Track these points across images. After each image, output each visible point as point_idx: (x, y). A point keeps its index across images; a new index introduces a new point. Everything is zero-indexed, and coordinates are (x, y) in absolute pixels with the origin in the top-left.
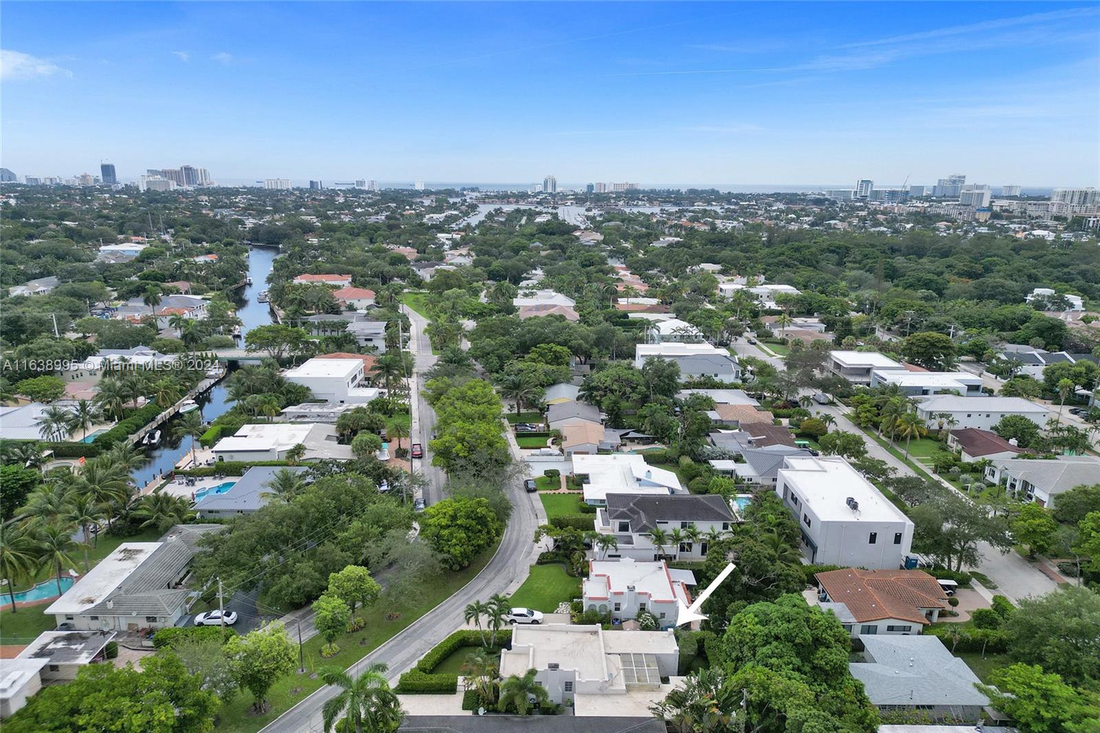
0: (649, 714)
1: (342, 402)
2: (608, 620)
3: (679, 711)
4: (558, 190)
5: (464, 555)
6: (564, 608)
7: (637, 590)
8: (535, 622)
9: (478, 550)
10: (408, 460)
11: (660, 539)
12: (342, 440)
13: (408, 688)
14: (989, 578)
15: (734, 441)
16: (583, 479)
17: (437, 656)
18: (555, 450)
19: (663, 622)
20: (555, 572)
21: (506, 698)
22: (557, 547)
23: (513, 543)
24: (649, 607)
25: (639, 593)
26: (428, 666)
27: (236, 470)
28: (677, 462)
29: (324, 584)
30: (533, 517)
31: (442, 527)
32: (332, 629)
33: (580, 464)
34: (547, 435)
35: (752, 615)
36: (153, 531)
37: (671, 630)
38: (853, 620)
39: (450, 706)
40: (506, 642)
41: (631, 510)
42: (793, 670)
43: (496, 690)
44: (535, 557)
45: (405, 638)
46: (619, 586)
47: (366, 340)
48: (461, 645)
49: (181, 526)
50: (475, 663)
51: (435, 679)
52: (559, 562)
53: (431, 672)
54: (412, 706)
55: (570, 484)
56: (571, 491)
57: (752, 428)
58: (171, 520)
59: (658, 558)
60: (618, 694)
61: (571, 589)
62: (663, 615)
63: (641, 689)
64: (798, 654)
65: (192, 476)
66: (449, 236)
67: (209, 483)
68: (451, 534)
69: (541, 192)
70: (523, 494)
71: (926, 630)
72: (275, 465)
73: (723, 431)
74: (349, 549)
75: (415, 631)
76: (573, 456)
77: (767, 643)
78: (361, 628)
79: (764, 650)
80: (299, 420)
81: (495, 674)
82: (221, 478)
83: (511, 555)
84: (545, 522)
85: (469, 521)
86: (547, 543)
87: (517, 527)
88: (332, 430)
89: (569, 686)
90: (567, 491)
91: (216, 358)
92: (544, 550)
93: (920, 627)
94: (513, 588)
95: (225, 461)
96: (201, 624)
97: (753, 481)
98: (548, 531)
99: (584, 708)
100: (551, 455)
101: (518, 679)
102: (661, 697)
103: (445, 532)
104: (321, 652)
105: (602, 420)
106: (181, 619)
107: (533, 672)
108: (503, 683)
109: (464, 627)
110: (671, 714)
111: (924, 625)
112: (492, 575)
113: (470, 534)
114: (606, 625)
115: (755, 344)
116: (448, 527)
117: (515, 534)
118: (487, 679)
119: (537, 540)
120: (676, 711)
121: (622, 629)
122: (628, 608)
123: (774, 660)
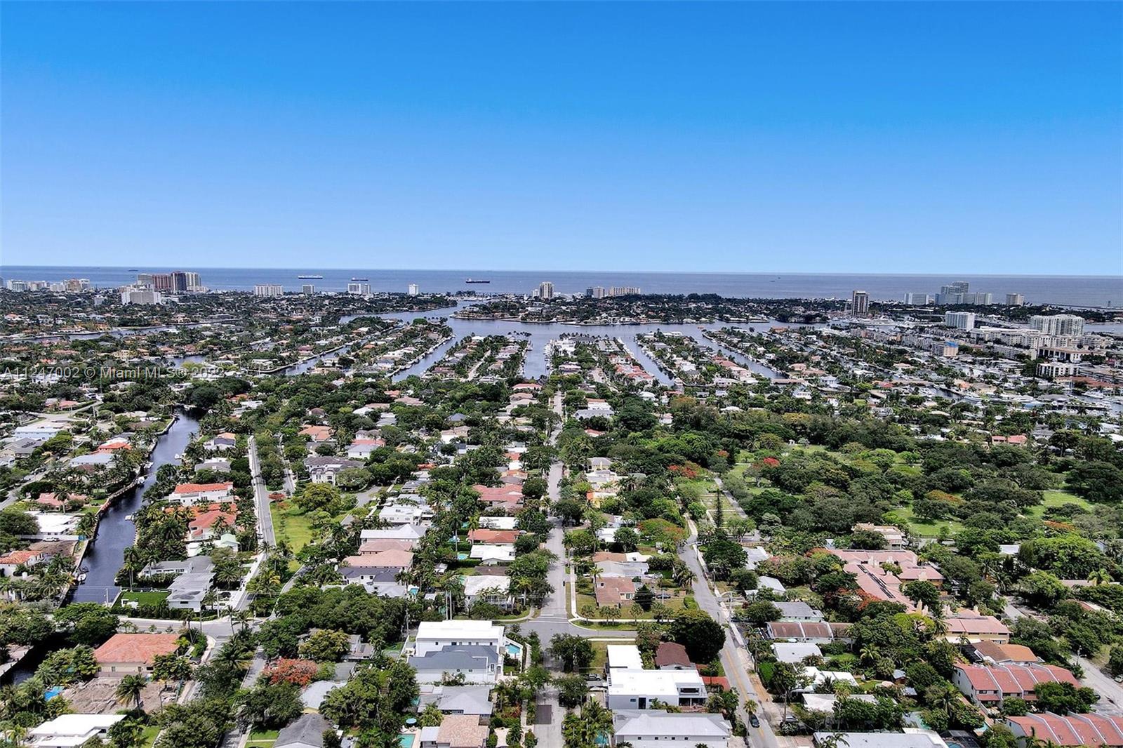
47: (182, 603)
69: (536, 299)
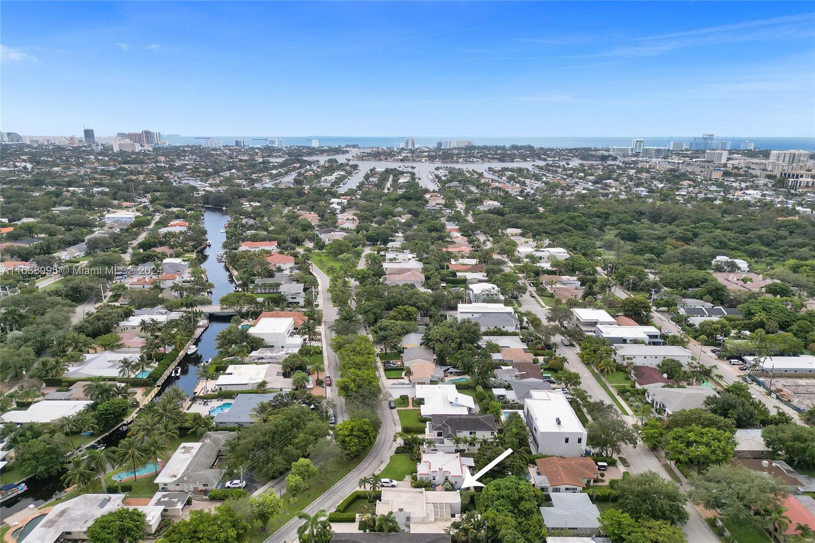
0: (443, 532)
1: (283, 347)
2: (428, 485)
3: (457, 531)
4: (416, 146)
5: (357, 451)
6: (408, 478)
7: (443, 470)
8: (393, 486)
9: (365, 447)
10: (323, 387)
11: (457, 441)
12: (286, 375)
13: (333, 520)
14: (628, 461)
15: (508, 375)
16: (420, 402)
17: (346, 504)
18: (406, 380)
19: (456, 486)
20: (403, 458)
21: (379, 525)
22: (406, 444)
23: (382, 441)
24: (450, 479)
25: (445, 472)
26: (342, 509)
27: (230, 395)
28: (475, 389)
29: (289, 467)
30: (393, 424)
31: (346, 436)
32: (295, 490)
33: (420, 391)
34: (402, 370)
35: (493, 486)
36: (195, 436)
37: (458, 491)
38: (548, 485)
39: (352, 528)
40: (378, 497)
41: (443, 425)
42: (509, 512)
43: (374, 521)
44: (394, 449)
45: (329, 494)
46: (435, 468)
47: (292, 298)
48: (356, 499)
49: (209, 433)
50: (364, 508)
51: (345, 515)
52: (406, 452)
53: (343, 512)
54: (337, 528)
55: (414, 403)
56: (415, 408)
57: (519, 366)
58: (203, 429)
59: (457, 451)
60: (430, 523)
61: (411, 468)
62: (456, 483)
63: (441, 520)
64: (512, 504)
65: (206, 399)
66: (339, 201)
67: (215, 403)
68: (350, 440)
69: (403, 149)
70: (388, 410)
71: (584, 490)
72: (251, 393)
73: (503, 367)
74: (299, 448)
75: (334, 491)
76: (416, 386)
77: (499, 499)
78: (307, 489)
79: (497, 502)
80: (260, 361)
81: (374, 514)
82: (221, 400)
83: (381, 448)
84: (399, 429)
85: (360, 433)
86: (400, 442)
87: (384, 431)
88: (279, 368)
89: (408, 519)
90: (412, 408)
91: (202, 313)
92: (398, 445)
93: (581, 488)
94: (383, 467)
95: (223, 390)
96: (229, 487)
97: (515, 402)
98: (401, 435)
99: (415, 529)
100: (404, 384)
101: (384, 516)
102: (449, 524)
103: (347, 439)
104: (289, 502)
105: (434, 359)
106: (218, 484)
107: (391, 513)
108: (377, 518)
109: (358, 489)
110: (453, 532)
111: (583, 488)
112: (371, 460)
113: (360, 440)
114: (427, 488)
115: (534, 297)
116: (349, 435)
117: (383, 436)
118: (369, 515)
119: (395, 440)
120: (456, 531)
121: (435, 490)
122: (439, 479)
123: (500, 508)
